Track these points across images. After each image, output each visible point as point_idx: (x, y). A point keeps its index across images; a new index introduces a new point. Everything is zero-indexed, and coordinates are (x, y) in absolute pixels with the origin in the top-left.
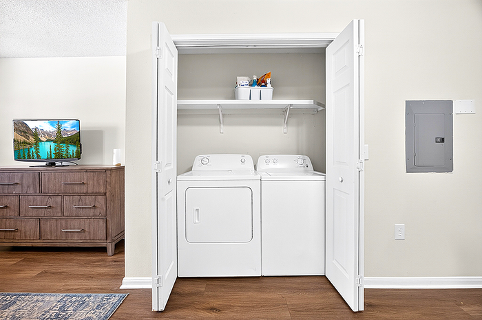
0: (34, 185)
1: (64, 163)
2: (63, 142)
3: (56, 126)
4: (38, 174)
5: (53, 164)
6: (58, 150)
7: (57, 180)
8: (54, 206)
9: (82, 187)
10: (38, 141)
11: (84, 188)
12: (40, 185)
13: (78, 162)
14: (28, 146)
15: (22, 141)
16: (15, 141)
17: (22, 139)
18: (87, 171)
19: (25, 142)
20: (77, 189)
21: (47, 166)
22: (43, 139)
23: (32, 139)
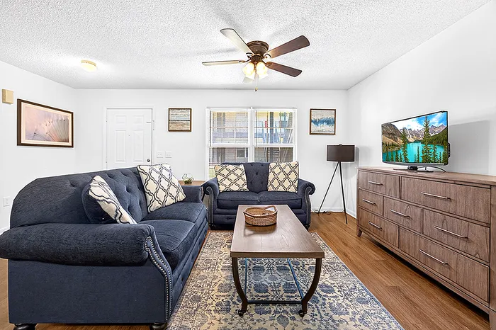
0: (395, 189)
1: (429, 169)
2: (431, 143)
3: (424, 123)
4: (399, 178)
5: (415, 169)
6: (426, 151)
7: (416, 188)
8: (413, 217)
9: (449, 204)
10: (406, 142)
11: (450, 207)
12: (400, 191)
13: (444, 168)
14: (396, 149)
15: (390, 143)
16: (383, 144)
17: (390, 141)
18: (455, 182)
19: (393, 145)
20: (441, 205)
21: (409, 170)
22: (411, 140)
23: (400, 141)
